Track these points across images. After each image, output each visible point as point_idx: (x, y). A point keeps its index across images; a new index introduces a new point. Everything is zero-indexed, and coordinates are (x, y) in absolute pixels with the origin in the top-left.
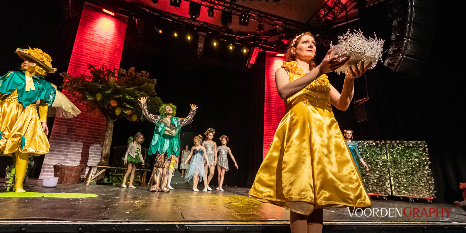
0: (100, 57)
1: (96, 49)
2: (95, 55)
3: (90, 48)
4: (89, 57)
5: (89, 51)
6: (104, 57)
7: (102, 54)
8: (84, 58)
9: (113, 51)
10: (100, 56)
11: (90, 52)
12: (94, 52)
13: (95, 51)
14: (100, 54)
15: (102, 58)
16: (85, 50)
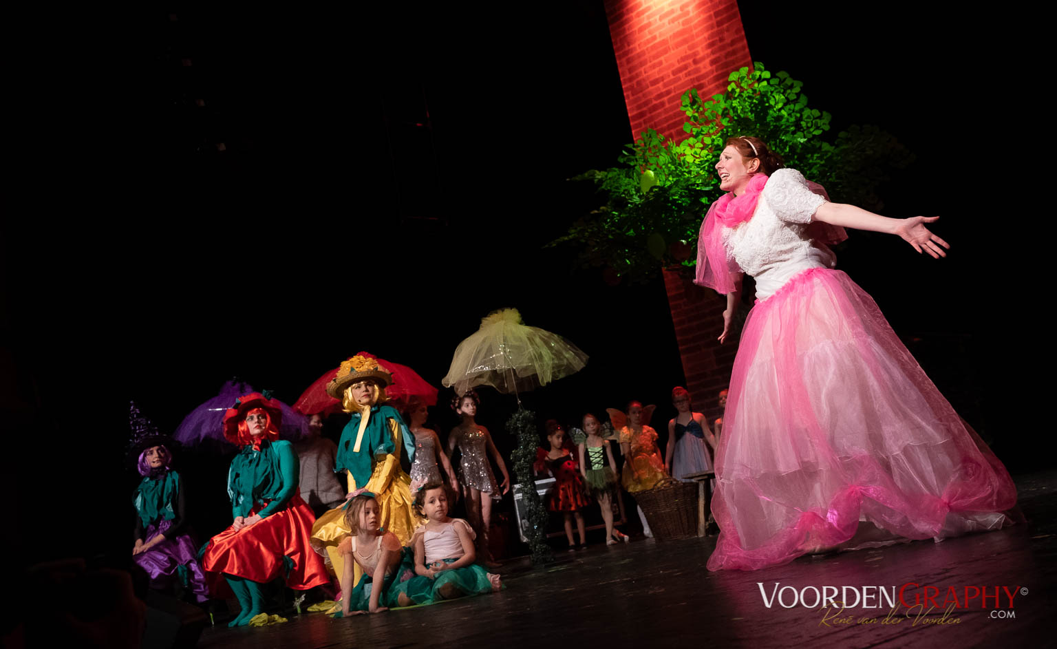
0: (692, 81)
1: (673, 65)
2: (679, 83)
3: (660, 71)
4: (670, 101)
5: (660, 85)
6: (703, 71)
7: (693, 67)
8: (659, 115)
9: (716, 29)
10: (692, 77)
11: (665, 85)
12: (672, 77)
13: (674, 73)
14: (689, 69)
15: (698, 79)
16: (651, 88)
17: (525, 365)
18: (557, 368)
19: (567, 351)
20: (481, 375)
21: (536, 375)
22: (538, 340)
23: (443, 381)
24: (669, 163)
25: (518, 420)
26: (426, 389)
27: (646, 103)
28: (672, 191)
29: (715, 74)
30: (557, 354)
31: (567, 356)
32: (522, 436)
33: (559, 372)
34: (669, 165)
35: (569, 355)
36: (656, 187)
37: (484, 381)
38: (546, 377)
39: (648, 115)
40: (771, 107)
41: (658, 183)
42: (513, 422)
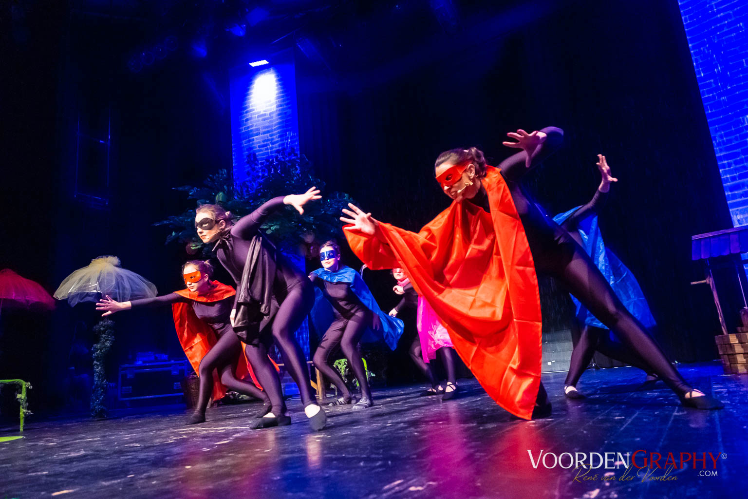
2: (262, 152)
3: (253, 144)
6: (275, 149)
9: (284, 129)
10: (268, 151)
14: (268, 147)
15: (272, 153)
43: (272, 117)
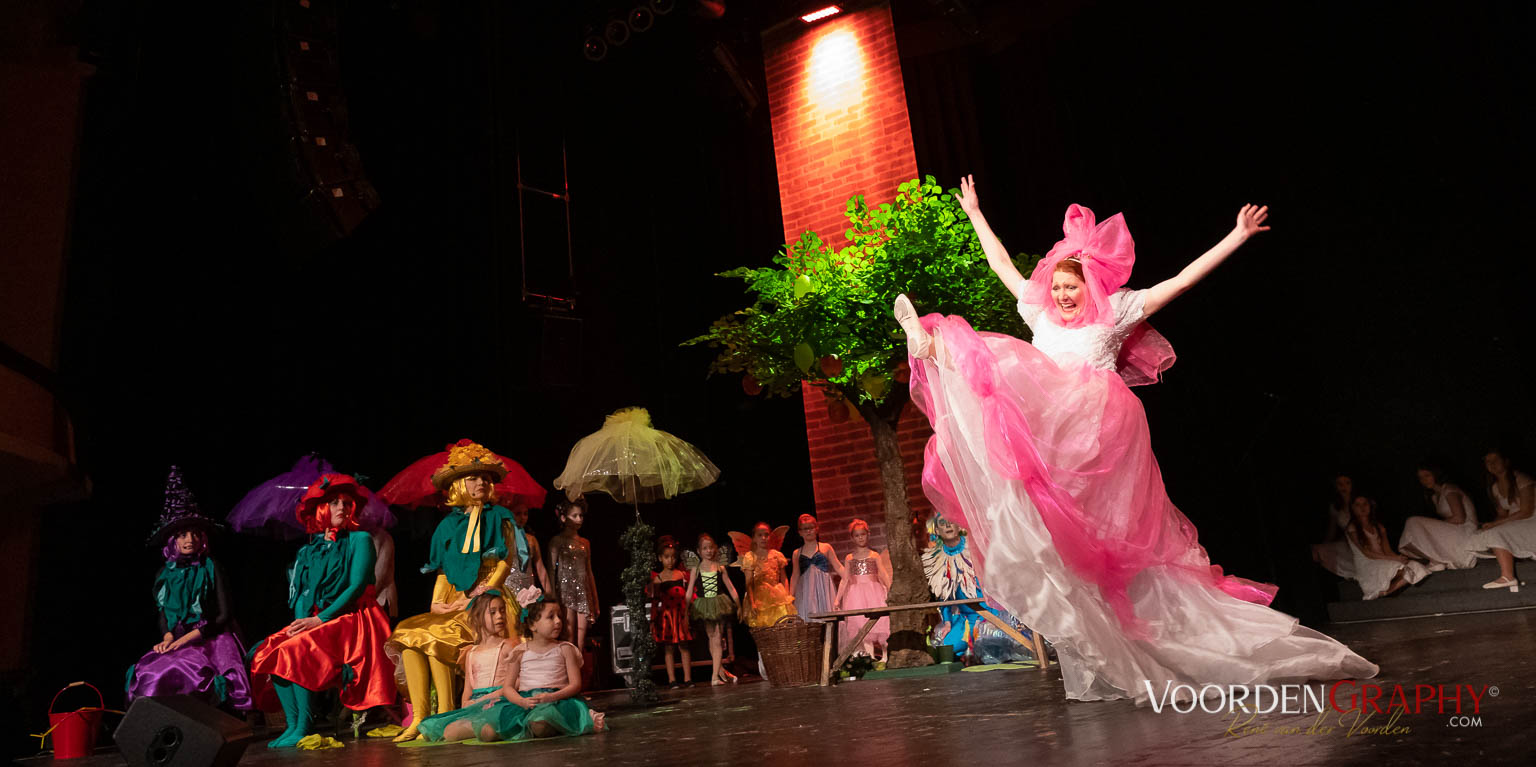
0: (854, 186)
1: (834, 167)
2: (839, 187)
3: (821, 171)
4: (828, 204)
5: (820, 186)
6: (865, 178)
7: (855, 172)
8: (815, 217)
9: (884, 136)
10: (853, 182)
11: (825, 187)
12: (833, 180)
13: (835, 176)
14: (852, 174)
15: (860, 185)
16: (809, 188)
17: (650, 473)
18: (685, 480)
19: (697, 462)
20: (597, 480)
21: (662, 485)
22: (667, 447)
23: (555, 482)
24: (827, 269)
25: (634, 534)
26: (534, 489)
27: (802, 204)
28: (829, 300)
29: (879, 182)
30: (686, 465)
31: (697, 467)
32: (636, 553)
33: (686, 485)
34: (827, 272)
35: (699, 466)
36: (811, 294)
37: (600, 487)
38: (672, 489)
39: (804, 217)
40: (939, 224)
41: (814, 290)
42: (629, 535)
43: (855, 116)
